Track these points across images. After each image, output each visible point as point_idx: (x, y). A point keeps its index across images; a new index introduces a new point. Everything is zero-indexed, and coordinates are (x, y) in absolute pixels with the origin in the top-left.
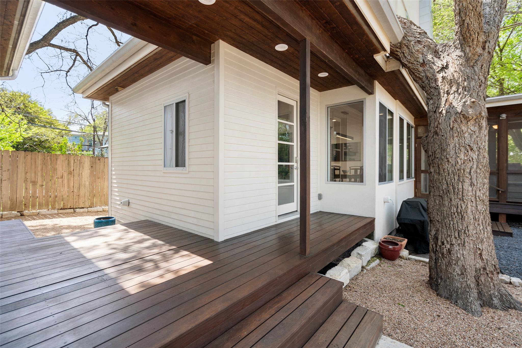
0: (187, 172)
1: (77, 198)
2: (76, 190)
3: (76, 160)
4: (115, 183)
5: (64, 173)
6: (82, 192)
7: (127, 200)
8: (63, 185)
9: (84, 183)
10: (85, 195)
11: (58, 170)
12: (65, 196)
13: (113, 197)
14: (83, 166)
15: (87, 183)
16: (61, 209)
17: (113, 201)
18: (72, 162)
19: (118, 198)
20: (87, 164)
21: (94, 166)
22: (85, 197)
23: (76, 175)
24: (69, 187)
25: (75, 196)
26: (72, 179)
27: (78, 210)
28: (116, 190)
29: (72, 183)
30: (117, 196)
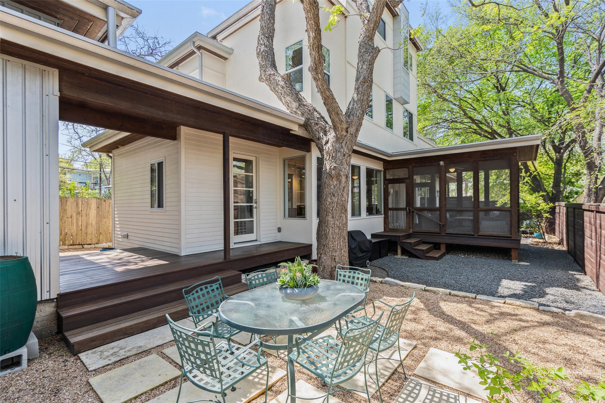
0: (164, 211)
1: (85, 235)
2: (83, 229)
3: (83, 202)
4: (117, 221)
5: (73, 213)
6: (90, 230)
7: (126, 233)
8: (72, 224)
9: (91, 222)
10: (92, 233)
11: (68, 211)
12: (74, 234)
13: (116, 232)
14: (90, 207)
15: (94, 222)
16: (71, 245)
17: (116, 235)
18: (80, 203)
19: (119, 233)
20: (94, 204)
21: (100, 207)
22: (92, 234)
23: (84, 215)
24: (77, 226)
25: (83, 234)
26: (80, 218)
27: (86, 246)
28: (118, 226)
29: (81, 222)
30: (119, 231)
